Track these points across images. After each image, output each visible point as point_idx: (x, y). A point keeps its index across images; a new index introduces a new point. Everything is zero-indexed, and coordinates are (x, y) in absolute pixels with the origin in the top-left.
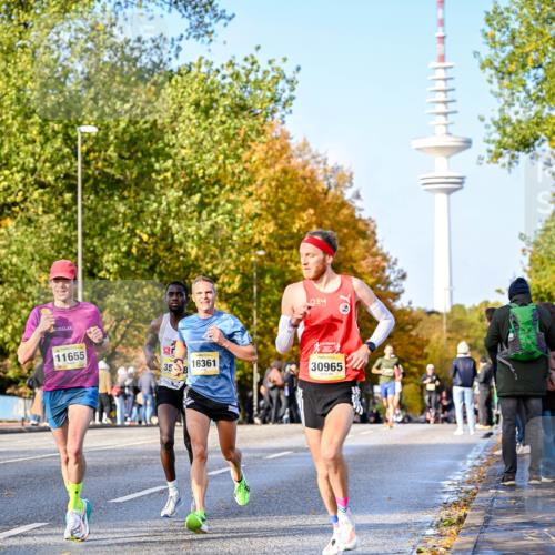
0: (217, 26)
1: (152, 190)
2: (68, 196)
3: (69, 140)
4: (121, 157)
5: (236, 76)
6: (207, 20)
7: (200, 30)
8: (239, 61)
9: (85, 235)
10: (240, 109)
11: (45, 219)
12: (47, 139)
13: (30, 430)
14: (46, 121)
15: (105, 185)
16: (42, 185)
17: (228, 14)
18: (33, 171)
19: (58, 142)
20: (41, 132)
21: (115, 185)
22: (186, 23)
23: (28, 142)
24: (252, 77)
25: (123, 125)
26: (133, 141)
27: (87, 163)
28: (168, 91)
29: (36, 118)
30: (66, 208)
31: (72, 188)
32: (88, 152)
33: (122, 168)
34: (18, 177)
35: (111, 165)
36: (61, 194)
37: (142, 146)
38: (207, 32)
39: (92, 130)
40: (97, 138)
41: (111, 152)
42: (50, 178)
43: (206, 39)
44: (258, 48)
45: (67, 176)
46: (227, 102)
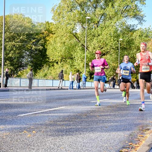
0: (144, 22)
1: (131, 50)
2: (117, 50)
3: (118, 41)
4: (126, 44)
5: (146, 31)
6: (142, 21)
7: (140, 23)
8: (147, 28)
9: (120, 57)
10: (147, 36)
11: (113, 54)
12: (114, 41)
13: (109, 89)
14: (114, 38)
15: (124, 49)
16: (113, 49)
17: (145, 20)
18: (112, 46)
19: (116, 41)
20: (114, 40)
21: (125, 49)
22: (138, 22)
23: (111, 41)
24: (149, 31)
25: (127, 39)
26: (129, 41)
27: (121, 45)
28: (135, 33)
29: (112, 37)
30: (117, 52)
31: (118, 49)
32: (121, 43)
33: (127, 46)
34: (109, 47)
35: (125, 45)
36: (116, 50)
37: (130, 42)
38: (142, 24)
39: (122, 39)
40: (122, 41)
41: (125, 43)
42: (114, 47)
43: (141, 25)
44: (150, 26)
45: (117, 47)
46: (145, 35)
